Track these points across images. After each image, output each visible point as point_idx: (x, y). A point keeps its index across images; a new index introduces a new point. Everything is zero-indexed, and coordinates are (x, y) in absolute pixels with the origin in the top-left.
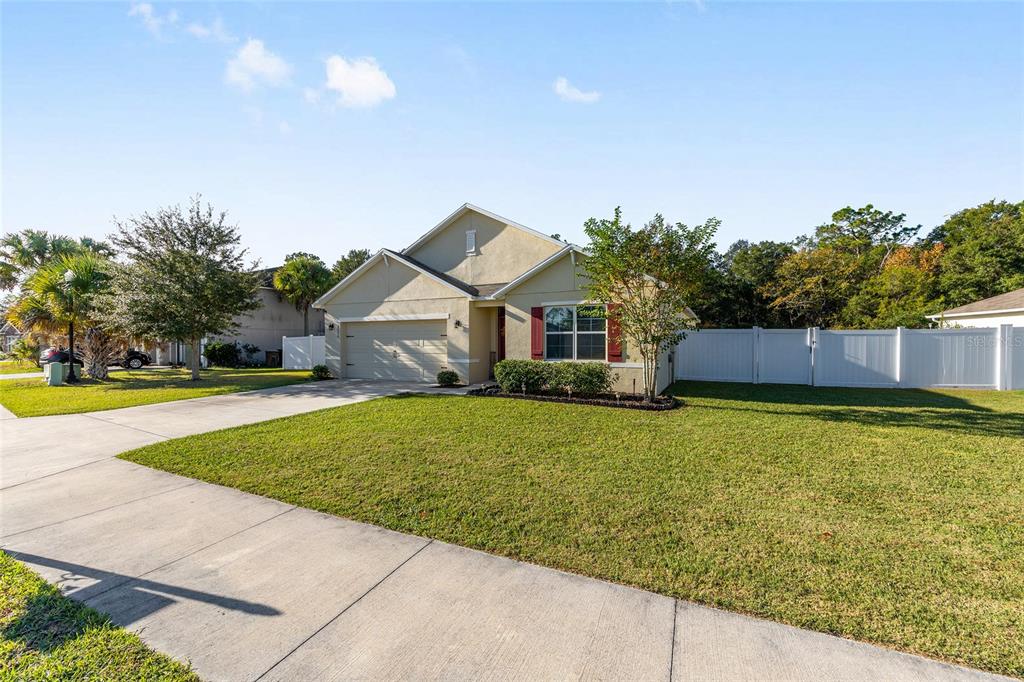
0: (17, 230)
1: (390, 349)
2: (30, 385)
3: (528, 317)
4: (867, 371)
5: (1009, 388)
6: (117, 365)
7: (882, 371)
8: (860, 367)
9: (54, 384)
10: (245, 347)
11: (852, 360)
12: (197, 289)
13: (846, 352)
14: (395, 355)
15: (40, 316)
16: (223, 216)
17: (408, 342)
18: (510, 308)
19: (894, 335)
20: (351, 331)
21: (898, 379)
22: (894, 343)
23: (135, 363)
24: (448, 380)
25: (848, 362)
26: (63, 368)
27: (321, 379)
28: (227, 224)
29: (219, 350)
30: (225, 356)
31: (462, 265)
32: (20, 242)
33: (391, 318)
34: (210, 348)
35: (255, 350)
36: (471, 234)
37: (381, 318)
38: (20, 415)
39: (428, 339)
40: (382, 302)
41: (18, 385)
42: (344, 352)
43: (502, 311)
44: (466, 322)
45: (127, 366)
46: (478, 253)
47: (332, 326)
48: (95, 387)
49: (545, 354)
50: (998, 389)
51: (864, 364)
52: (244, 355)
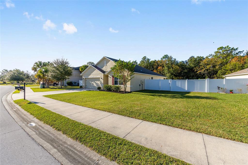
0: (37, 61)
1: (92, 83)
2: (37, 88)
3: (112, 77)
4: (180, 88)
5: (208, 92)
6: (52, 85)
7: (183, 88)
8: (179, 87)
9: (41, 88)
10: (74, 82)
11: (178, 86)
12: (61, 72)
13: (177, 84)
14: (93, 84)
15: (39, 77)
16: (67, 59)
17: (96, 82)
18: (109, 76)
19: (186, 81)
20: (87, 79)
21: (186, 90)
22: (186, 82)
23: (55, 85)
24: (99, 88)
25: (177, 86)
26: (42, 86)
27: (81, 88)
28: (67, 61)
29: (69, 83)
30: (70, 84)
31: (104, 67)
32: (37, 63)
33: (93, 77)
34: (67, 82)
35: (76, 83)
36: (105, 62)
37: (91, 77)
38: (34, 92)
39: (98, 81)
40: (91, 74)
41: (36, 88)
42: (85, 83)
43: (108, 76)
44: (103, 78)
45: (54, 85)
46: (106, 65)
47: (83, 79)
48: (47, 89)
49: (114, 84)
50: (206, 92)
51: (180, 86)
52: (74, 84)
